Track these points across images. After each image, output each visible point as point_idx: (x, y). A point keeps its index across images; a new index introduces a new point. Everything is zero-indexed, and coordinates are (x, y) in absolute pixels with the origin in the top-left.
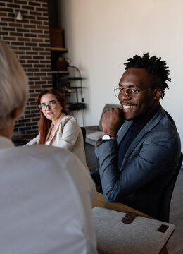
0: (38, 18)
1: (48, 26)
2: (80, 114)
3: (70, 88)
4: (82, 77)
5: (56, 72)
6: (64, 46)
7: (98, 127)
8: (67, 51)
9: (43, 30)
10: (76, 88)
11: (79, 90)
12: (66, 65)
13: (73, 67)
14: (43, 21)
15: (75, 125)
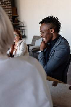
0: (7, 3)
1: (11, 6)
2: (24, 40)
3: (20, 30)
4: (24, 25)
5: (14, 24)
6: (17, 14)
7: (31, 44)
8: (18, 16)
9: (9, 8)
10: (22, 30)
11: (23, 31)
12: (18, 21)
13: (21, 22)
14: (9, 4)
15: (25, 43)
